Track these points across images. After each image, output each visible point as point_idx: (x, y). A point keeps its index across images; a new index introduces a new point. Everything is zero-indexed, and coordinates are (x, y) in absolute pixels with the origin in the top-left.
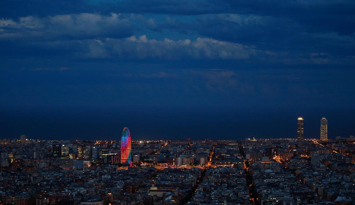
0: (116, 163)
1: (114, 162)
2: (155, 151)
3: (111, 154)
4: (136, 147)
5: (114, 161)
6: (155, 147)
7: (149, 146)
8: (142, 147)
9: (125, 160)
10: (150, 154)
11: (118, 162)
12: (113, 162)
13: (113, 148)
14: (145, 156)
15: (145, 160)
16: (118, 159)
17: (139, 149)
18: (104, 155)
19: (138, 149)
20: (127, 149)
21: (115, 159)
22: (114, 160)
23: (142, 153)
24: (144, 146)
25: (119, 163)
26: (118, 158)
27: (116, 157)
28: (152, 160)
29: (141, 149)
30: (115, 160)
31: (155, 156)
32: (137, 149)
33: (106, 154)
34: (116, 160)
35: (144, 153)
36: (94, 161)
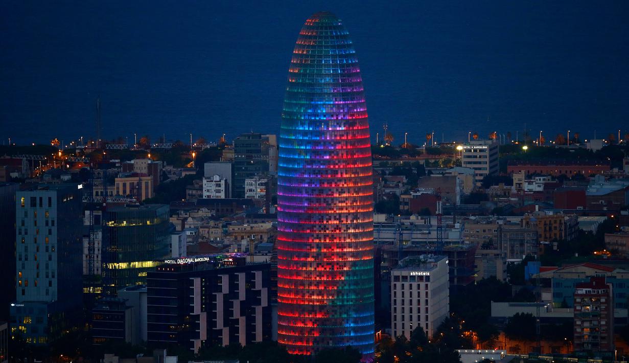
0: (234, 338)
1: (214, 335)
2: (594, 228)
3: (190, 261)
4: (422, 191)
5: (211, 323)
6: (593, 190)
7: (536, 186)
8: (468, 191)
9: (313, 310)
10: (550, 258)
11: (250, 335)
12: (203, 335)
13: (210, 203)
14: (500, 276)
15: (501, 310)
16: (247, 309)
17: (446, 212)
18: (123, 265)
19: (439, 206)
20: (339, 217)
21: (228, 305)
22: (211, 317)
23: (471, 252)
24: (488, 181)
25: (259, 338)
26: (253, 297)
27: (234, 286)
28: (567, 313)
29: (463, 213)
30: (228, 312)
31: (590, 272)
32: (426, 213)
33: (137, 265)
34: (237, 313)
35: (488, 245)
36: (32, 330)
